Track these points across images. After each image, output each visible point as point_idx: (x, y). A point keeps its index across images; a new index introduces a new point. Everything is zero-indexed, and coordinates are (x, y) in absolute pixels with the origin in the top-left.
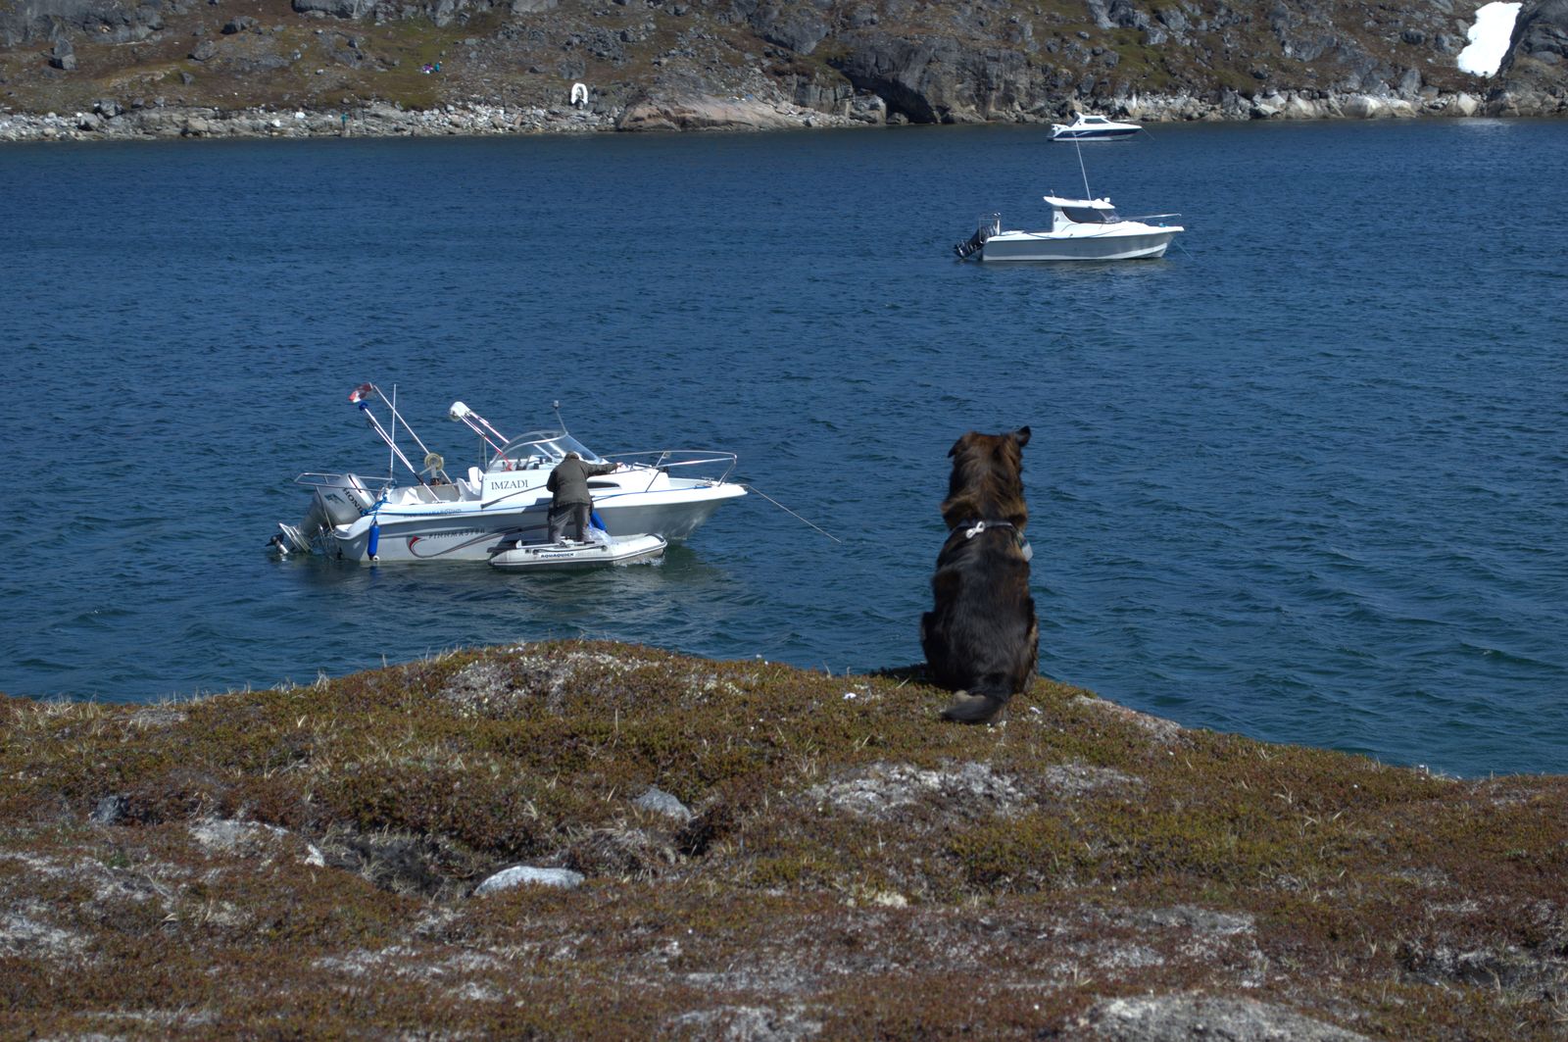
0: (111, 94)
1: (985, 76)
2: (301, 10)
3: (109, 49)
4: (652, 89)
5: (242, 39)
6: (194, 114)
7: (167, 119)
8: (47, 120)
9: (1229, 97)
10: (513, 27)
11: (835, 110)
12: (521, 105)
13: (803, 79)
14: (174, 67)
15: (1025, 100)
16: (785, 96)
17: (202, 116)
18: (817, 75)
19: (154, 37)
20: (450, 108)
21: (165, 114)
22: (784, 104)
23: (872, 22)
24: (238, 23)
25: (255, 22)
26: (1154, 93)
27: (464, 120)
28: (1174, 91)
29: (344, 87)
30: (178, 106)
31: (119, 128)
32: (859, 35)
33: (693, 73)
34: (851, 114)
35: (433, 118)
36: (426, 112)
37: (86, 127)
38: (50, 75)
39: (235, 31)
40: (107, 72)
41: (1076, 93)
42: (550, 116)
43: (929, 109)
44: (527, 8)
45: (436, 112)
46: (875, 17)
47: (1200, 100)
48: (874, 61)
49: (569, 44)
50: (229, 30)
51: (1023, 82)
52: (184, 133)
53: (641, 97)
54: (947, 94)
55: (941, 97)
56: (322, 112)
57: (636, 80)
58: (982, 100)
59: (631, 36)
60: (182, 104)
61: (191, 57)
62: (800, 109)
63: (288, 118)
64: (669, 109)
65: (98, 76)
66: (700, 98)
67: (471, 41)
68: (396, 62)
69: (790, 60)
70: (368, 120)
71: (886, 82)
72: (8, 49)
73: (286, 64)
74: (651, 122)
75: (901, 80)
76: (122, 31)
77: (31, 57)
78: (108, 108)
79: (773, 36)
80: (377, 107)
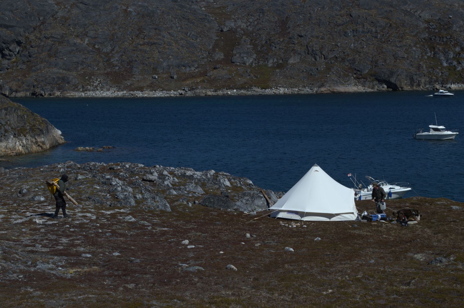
0: (187, 85)
1: (413, 79)
2: (233, 63)
3: (185, 73)
4: (325, 83)
5: (219, 71)
6: (208, 91)
7: (201, 92)
8: (171, 92)
10: (288, 67)
11: (373, 88)
12: (291, 88)
13: (365, 80)
14: (202, 78)
15: (423, 85)
16: (360, 84)
17: (210, 91)
18: (368, 79)
19: (196, 70)
20: (273, 88)
21: (201, 91)
22: (360, 87)
23: (383, 65)
24: (218, 66)
25: (222, 66)
26: (458, 83)
27: (277, 92)
28: (463, 83)
29: (245, 83)
30: (204, 88)
31: (189, 94)
32: (379, 68)
33: (336, 79)
34: (377, 89)
35: (269, 91)
36: (267, 90)
37: (181, 94)
38: (171, 80)
39: (217, 69)
40: (185, 80)
41: (437, 83)
42: (299, 91)
43: (398, 88)
44: (292, 62)
45: (270, 90)
46: (384, 63)
48: (383, 75)
49: (303, 71)
50: (215, 68)
51: (423, 80)
52: (205, 95)
53: (322, 85)
54: (402, 84)
55: (401, 84)
56: (240, 90)
57: (321, 81)
58: (412, 85)
59: (319, 69)
60: (205, 88)
61: (206, 75)
62: (364, 88)
63: (232, 91)
64: (330, 89)
65: (183, 81)
66: (338, 86)
67: (277, 70)
68: (258, 76)
69: (361, 75)
70: (252, 92)
71: (387, 81)
72: (159, 74)
73: (230, 77)
74: (325, 92)
75: (391, 80)
76: (188, 69)
77: (165, 76)
78: (186, 89)
79: (357, 69)
80: (254, 88)
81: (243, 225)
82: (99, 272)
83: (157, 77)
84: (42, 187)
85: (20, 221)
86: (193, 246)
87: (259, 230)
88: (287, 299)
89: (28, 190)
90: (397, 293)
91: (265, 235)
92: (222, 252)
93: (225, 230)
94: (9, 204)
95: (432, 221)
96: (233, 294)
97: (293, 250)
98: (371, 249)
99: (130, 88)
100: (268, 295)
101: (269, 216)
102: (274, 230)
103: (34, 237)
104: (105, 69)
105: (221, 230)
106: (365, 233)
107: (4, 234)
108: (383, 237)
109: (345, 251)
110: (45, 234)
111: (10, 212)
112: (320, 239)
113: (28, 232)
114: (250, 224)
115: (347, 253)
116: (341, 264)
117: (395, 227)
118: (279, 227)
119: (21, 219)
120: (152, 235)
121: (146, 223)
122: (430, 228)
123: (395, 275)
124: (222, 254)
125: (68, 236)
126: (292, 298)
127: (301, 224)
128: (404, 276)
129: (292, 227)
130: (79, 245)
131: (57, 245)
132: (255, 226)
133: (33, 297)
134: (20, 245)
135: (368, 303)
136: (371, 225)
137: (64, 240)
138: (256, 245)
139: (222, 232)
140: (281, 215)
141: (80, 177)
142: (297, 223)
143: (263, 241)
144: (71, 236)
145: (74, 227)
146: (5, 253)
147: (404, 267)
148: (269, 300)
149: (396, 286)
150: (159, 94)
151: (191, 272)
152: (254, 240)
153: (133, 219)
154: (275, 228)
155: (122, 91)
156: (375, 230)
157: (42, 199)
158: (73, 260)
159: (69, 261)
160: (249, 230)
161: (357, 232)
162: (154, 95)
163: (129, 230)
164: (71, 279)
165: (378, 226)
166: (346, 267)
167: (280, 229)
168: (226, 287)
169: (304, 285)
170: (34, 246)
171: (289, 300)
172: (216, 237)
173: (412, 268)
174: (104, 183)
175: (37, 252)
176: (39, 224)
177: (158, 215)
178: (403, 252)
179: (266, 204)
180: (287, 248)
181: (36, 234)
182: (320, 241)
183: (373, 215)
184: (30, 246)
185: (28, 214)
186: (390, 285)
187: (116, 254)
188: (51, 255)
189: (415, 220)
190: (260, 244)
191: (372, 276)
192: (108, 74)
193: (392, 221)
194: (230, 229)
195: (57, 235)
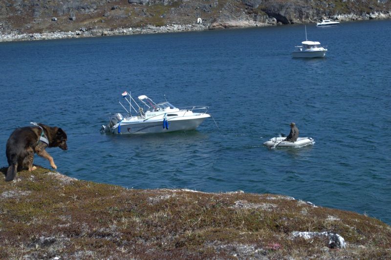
0: (85, 26)
1: (301, 11)
2: (131, 3)
3: (84, 15)
4: (217, 19)
5: (116, 11)
6: (105, 30)
7: (98, 32)
9: (363, 14)
10: (183, 5)
11: (264, 22)
12: (185, 24)
13: (256, 14)
14: (99, 19)
15: (311, 17)
16: (251, 19)
17: (107, 30)
18: (259, 13)
19: (95, 11)
20: (168, 25)
21: (97, 30)
22: (251, 21)
24: (115, 7)
25: (119, 6)
26: (344, 14)
27: (171, 29)
28: (349, 13)
29: (141, 21)
31: (86, 34)
32: (269, 2)
33: (228, 14)
34: (268, 23)
36: (162, 27)
37: (78, 34)
38: (69, 22)
39: (115, 9)
40: (83, 21)
41: (324, 15)
42: (192, 27)
43: (287, 21)
45: (164, 27)
47: (356, 15)
48: (273, 9)
49: (197, 8)
50: (113, 9)
51: (311, 12)
52: (102, 35)
53: (215, 21)
54: (292, 16)
55: (290, 17)
56: (136, 28)
57: (214, 17)
58: (301, 18)
59: (212, 5)
60: (102, 28)
61: (104, 16)
62: (255, 22)
63: (127, 30)
64: (222, 23)
65: (81, 21)
66: (229, 20)
67: (173, 9)
68: (154, 15)
69: (252, 10)
70: (147, 29)
71: (276, 14)
72: (60, 16)
73: (127, 16)
74: (217, 27)
75: (280, 13)
76: (87, 10)
77: (65, 17)
78: (84, 29)
79: (248, 4)
80: (149, 26)
83: (56, 19)
99: (30, 31)
104: (7, 14)
150: (57, 35)
155: (22, 33)
162: (52, 36)
192: (10, 18)
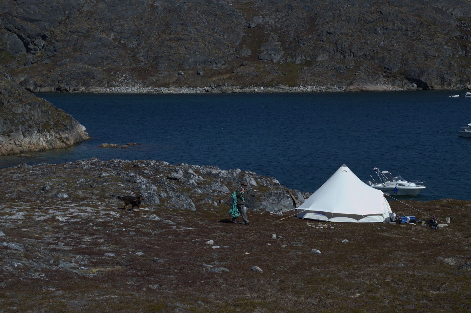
0: (213, 82)
1: (443, 78)
2: (261, 59)
3: (211, 70)
4: (354, 82)
5: (246, 67)
6: (235, 88)
7: (228, 89)
8: (197, 89)
10: (317, 64)
11: (402, 87)
12: (319, 86)
13: (394, 79)
14: (229, 75)
15: (454, 84)
16: (389, 83)
17: (237, 88)
18: (398, 77)
19: (223, 67)
20: (301, 86)
21: (227, 88)
22: (389, 85)
23: (413, 64)
24: (245, 63)
25: (249, 63)
27: (305, 90)
29: (273, 80)
31: (216, 91)
32: (409, 67)
33: (365, 77)
34: (407, 88)
35: (296, 89)
36: (294, 87)
37: (207, 91)
38: (197, 77)
39: (244, 65)
40: (211, 76)
41: (469, 83)
42: (327, 89)
43: (428, 87)
44: (320, 59)
45: (297, 87)
46: (414, 62)
48: (413, 74)
49: (331, 69)
50: (242, 65)
51: (454, 80)
52: (232, 93)
53: (351, 84)
54: (433, 83)
55: (431, 84)
56: (267, 87)
57: (350, 79)
58: (442, 84)
59: (348, 67)
60: (232, 85)
61: (233, 72)
62: (393, 87)
63: (259, 89)
64: (359, 87)
65: (209, 77)
66: (367, 84)
67: (305, 68)
68: (286, 74)
69: (391, 74)
70: (280, 89)
71: (417, 79)
72: (185, 70)
73: (258, 74)
74: (354, 90)
75: (421, 79)
76: (214, 66)
77: (192, 72)
78: (213, 86)
79: (386, 67)
80: (282, 86)
81: (269, 226)
82: (123, 272)
83: (183, 73)
84: (66, 184)
85: (42, 218)
86: (218, 247)
87: (285, 231)
88: (314, 302)
89: (52, 187)
90: (427, 298)
91: (292, 236)
92: (247, 253)
93: (250, 231)
94: (32, 201)
95: (462, 224)
96: (258, 297)
97: (320, 252)
98: (400, 253)
99: (155, 84)
100: (294, 298)
101: (296, 216)
102: (301, 232)
103: (57, 235)
104: (131, 65)
105: (247, 230)
106: (394, 236)
107: (26, 231)
108: (412, 240)
109: (373, 254)
110: (68, 232)
111: (32, 209)
112: (347, 241)
113: (51, 229)
114: (276, 225)
115: (375, 256)
116: (369, 267)
117: (425, 229)
118: (305, 229)
119: (44, 216)
120: (176, 234)
121: (170, 222)
122: (460, 231)
123: (425, 279)
124: (247, 255)
125: (91, 235)
126: (319, 302)
127: (328, 225)
128: (434, 281)
129: (319, 228)
130: (102, 244)
131: (80, 244)
132: (281, 227)
133: (55, 296)
134: (42, 242)
135: (396, 308)
136: (400, 227)
137: (87, 239)
138: (282, 246)
139: (248, 233)
140: (308, 216)
141: (104, 174)
142: (324, 224)
143: (289, 242)
144: (94, 234)
145: (97, 225)
146: (27, 251)
147: (433, 272)
148: (295, 303)
149: (425, 291)
150: (185, 90)
151: (216, 273)
152: (280, 241)
153: (157, 218)
154: (302, 229)
155: (148, 87)
156: (404, 233)
157: (66, 196)
158: (96, 259)
159: (92, 260)
160: (275, 231)
161: (385, 235)
162: (180, 91)
163: (153, 229)
164: (94, 279)
165: (407, 229)
166: (374, 271)
167: (306, 230)
168: (251, 289)
169: (331, 288)
170: (57, 244)
171: (316, 303)
172: (241, 238)
173: (442, 273)
174: (128, 181)
175: (59, 250)
176: (62, 222)
177: (182, 215)
178: (433, 256)
179: (292, 204)
180: (314, 250)
181: (59, 232)
182: (348, 243)
183: (402, 218)
184: (52, 244)
185: (51, 211)
186: (420, 290)
187: (140, 253)
188: (74, 253)
189: (445, 223)
190: (286, 246)
191: (401, 280)
192: (133, 70)
193: (421, 223)
194: (255, 230)
195: (80, 233)
